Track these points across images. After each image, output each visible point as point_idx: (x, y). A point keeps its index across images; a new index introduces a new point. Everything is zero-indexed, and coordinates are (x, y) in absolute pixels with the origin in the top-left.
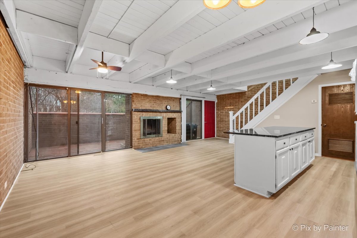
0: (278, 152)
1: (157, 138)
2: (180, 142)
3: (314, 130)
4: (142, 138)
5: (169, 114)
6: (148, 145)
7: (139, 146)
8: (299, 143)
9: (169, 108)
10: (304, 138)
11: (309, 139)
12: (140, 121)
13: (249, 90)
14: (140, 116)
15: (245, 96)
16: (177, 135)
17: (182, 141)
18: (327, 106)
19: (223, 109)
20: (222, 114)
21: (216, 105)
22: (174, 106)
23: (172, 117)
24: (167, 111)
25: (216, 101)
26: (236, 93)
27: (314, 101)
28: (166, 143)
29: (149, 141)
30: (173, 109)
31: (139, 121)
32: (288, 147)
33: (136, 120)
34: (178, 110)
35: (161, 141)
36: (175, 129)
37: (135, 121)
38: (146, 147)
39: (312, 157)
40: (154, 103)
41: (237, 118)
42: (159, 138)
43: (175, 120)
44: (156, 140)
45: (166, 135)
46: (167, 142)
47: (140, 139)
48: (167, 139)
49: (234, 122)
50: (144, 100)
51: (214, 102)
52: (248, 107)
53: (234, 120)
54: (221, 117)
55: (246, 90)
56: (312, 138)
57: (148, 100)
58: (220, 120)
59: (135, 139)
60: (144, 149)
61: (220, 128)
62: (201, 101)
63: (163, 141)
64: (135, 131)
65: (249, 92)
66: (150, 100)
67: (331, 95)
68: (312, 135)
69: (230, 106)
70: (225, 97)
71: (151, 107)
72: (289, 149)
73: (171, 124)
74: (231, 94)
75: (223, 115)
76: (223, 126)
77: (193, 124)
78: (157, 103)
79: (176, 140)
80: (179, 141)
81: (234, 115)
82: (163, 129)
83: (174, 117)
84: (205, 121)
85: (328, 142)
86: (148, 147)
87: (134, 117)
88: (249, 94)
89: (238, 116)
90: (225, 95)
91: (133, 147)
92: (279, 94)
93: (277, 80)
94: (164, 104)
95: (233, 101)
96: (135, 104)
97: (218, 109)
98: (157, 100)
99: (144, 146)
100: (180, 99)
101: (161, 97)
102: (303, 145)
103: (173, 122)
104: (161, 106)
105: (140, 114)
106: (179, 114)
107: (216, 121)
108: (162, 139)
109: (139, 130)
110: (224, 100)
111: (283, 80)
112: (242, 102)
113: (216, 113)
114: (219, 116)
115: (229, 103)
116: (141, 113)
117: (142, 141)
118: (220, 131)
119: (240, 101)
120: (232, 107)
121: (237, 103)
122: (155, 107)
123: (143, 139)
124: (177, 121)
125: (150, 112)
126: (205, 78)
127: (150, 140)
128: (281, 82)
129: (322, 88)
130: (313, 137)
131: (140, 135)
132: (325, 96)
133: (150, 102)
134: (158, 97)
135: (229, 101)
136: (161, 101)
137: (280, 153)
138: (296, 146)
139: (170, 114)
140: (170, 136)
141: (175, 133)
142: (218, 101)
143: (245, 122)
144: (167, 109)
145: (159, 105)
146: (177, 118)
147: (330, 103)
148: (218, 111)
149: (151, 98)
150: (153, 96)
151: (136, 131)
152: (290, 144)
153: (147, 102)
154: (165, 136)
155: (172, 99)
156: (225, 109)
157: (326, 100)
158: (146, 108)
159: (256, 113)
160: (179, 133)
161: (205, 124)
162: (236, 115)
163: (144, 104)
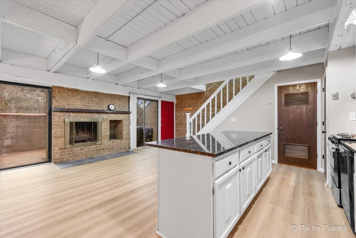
0: (216, 182)
1: (94, 146)
2: (129, 150)
3: (271, 135)
4: (68, 147)
5: (112, 115)
6: (79, 156)
7: (63, 158)
8: (254, 156)
9: (112, 107)
10: (260, 148)
11: (265, 148)
12: (65, 124)
13: (207, 90)
14: (64, 117)
15: (204, 97)
16: (124, 142)
17: (130, 148)
18: (284, 108)
19: (182, 111)
20: (181, 116)
21: (175, 106)
22: (120, 105)
23: (117, 120)
24: (110, 112)
25: (175, 102)
26: (195, 94)
27: (270, 102)
28: (107, 152)
29: (80, 151)
30: (118, 109)
31: (63, 125)
32: (238, 166)
33: (58, 123)
34: (126, 111)
35: (100, 149)
36: (121, 133)
37: (55, 125)
38: (75, 159)
39: (268, 170)
40: (90, 101)
41: (194, 120)
42: (96, 146)
43: (121, 122)
44: (91, 149)
45: (108, 141)
46: (109, 151)
47: (65, 148)
48: (109, 147)
49: (191, 125)
50: (73, 96)
51: (173, 103)
52: (205, 108)
53: (191, 123)
54: (180, 119)
55: (205, 90)
56: (269, 145)
57: (79, 96)
58: (179, 123)
59: (55, 150)
60: (71, 163)
61: (179, 131)
62: (157, 101)
63: (103, 149)
64: (55, 138)
65: (208, 93)
66: (83, 97)
67: (287, 95)
68: (269, 142)
69: (189, 107)
70: (184, 97)
71: (84, 105)
72: (238, 169)
73: (117, 128)
74: (190, 94)
75: (182, 118)
76: (182, 129)
77: (147, 127)
78: (95, 101)
79: (123, 147)
80: (126, 148)
81: (191, 117)
82: (103, 135)
83: (119, 119)
84: (161, 124)
85: (284, 148)
86: (78, 158)
87: (54, 119)
88: (207, 94)
89: (195, 119)
90: (184, 95)
91: (52, 161)
92: (236, 94)
93: (234, 78)
94: (106, 102)
95: (192, 102)
96: (57, 101)
97: (177, 111)
98: (94, 98)
99: (71, 158)
100: (129, 97)
101: (101, 94)
102: (259, 157)
103: (120, 125)
104: (101, 105)
105: (64, 115)
106: (127, 115)
107: (175, 124)
108: (101, 147)
109: (63, 137)
110: (183, 101)
111: (239, 78)
112: (200, 103)
113: (176, 114)
114: (179, 118)
115: (188, 104)
116: (67, 114)
117: (68, 151)
118: (179, 134)
119: (199, 102)
120: (191, 109)
121: (196, 104)
122: (91, 106)
123: (70, 149)
124: (123, 124)
125: (83, 112)
126: (150, 70)
127: (81, 149)
128: (237, 81)
129: (278, 87)
130: (270, 143)
131: (64, 144)
132: (281, 96)
133: (83, 99)
134: (95, 94)
135: (188, 102)
136: (100, 99)
137: (220, 183)
138: (249, 162)
139: (114, 115)
140: (113, 143)
141: (121, 138)
142: (177, 101)
143: (202, 125)
144: (110, 110)
145: (97, 104)
146: (123, 121)
147: (287, 104)
148: (177, 113)
149: (85, 95)
150: (88, 92)
151: (57, 138)
152: (241, 161)
153: (78, 100)
154: (106, 143)
155: (118, 97)
156: (184, 110)
157: (282, 101)
158: (76, 107)
159: (213, 115)
160: (126, 139)
161: (162, 127)
162: (193, 117)
163: (73, 102)
